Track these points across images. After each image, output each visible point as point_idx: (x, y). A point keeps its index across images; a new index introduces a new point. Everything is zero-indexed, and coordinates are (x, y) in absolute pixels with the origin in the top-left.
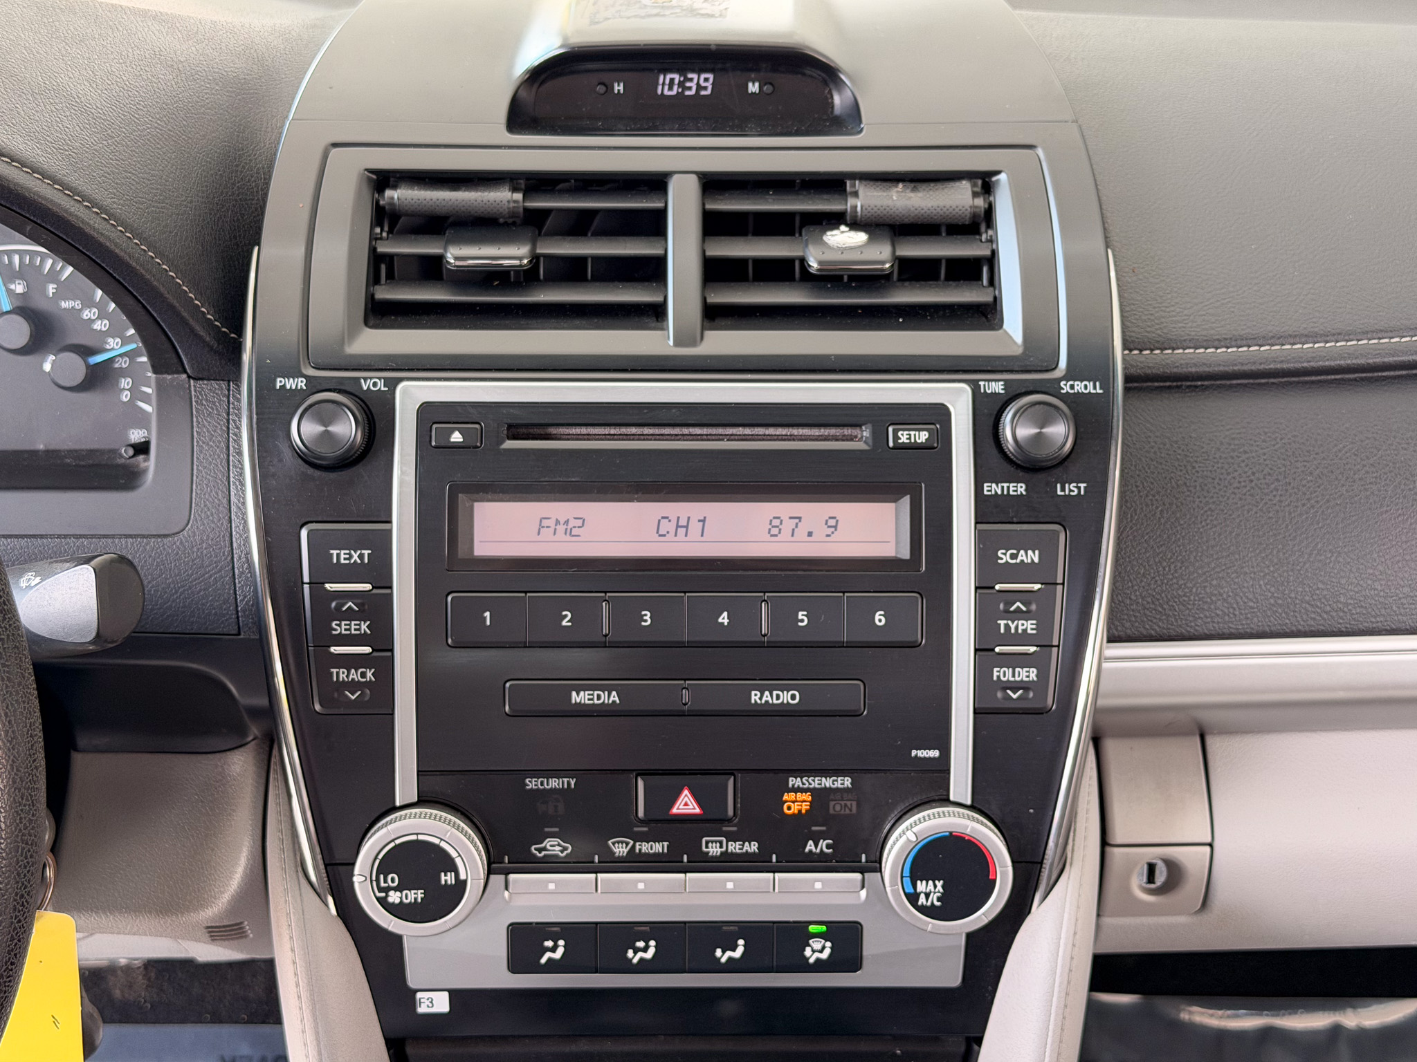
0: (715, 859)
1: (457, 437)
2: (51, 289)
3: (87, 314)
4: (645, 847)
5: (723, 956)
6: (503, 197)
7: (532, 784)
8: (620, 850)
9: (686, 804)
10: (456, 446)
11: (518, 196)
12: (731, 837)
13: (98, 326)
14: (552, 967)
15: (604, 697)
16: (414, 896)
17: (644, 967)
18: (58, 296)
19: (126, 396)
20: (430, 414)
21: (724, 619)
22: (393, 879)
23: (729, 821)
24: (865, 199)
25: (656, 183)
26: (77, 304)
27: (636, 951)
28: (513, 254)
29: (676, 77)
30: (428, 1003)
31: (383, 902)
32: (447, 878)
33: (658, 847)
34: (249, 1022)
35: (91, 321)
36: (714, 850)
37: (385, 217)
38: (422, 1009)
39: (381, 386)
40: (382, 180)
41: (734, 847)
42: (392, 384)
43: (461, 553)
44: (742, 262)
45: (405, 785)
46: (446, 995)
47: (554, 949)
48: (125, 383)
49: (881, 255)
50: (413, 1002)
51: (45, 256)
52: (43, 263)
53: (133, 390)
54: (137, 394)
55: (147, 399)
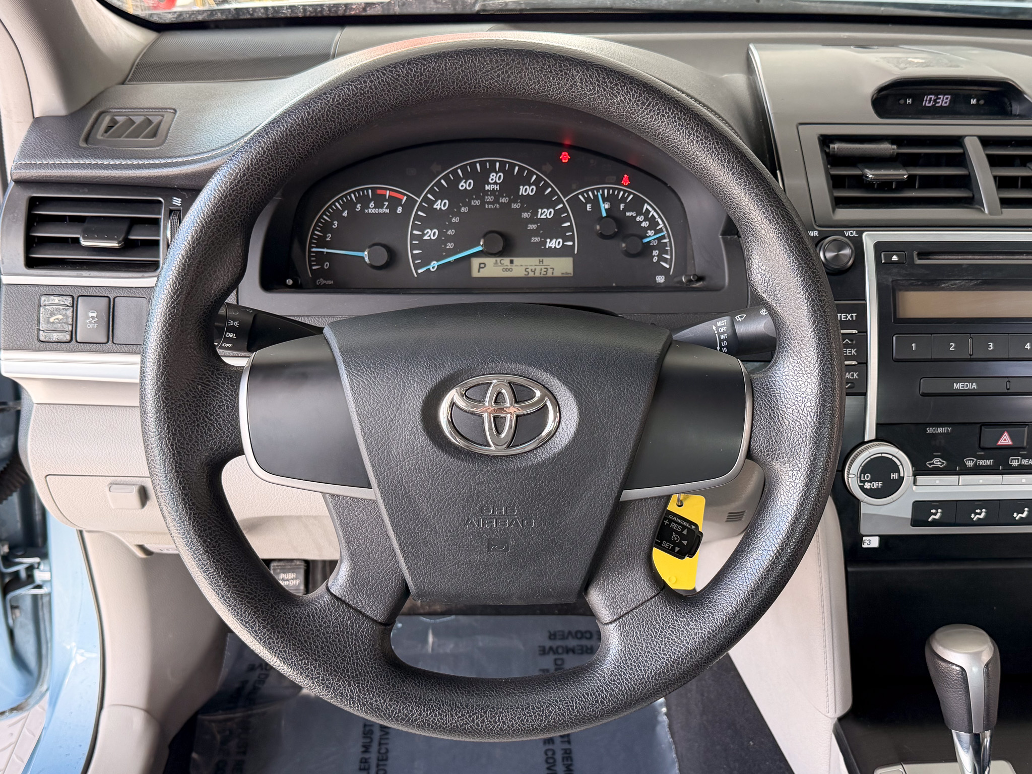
0: (1015, 468)
1: (895, 258)
2: (622, 206)
3: (638, 219)
4: (982, 462)
5: (1017, 516)
6: (887, 148)
7: (930, 430)
8: (970, 464)
9: (1005, 440)
10: (895, 263)
11: (895, 147)
12: (1024, 457)
13: (643, 224)
14: (935, 523)
15: (970, 385)
16: (877, 485)
17: (980, 523)
18: (625, 210)
19: (655, 259)
20: (879, 247)
21: (1028, 346)
22: (868, 476)
23: (1023, 448)
25: (957, 141)
26: (634, 214)
27: (976, 514)
28: (903, 174)
29: (933, 97)
30: (868, 542)
31: (862, 488)
32: (894, 476)
33: (988, 462)
35: (641, 222)
36: (1015, 463)
38: (865, 546)
39: (855, 234)
40: (825, 140)
41: (1025, 462)
42: (860, 233)
43: (898, 317)
44: (1013, 178)
45: (870, 432)
46: (877, 538)
47: (935, 514)
48: (655, 253)
50: (861, 542)
51: (620, 190)
52: (618, 193)
53: (659, 256)
54: (661, 258)
55: (665, 260)
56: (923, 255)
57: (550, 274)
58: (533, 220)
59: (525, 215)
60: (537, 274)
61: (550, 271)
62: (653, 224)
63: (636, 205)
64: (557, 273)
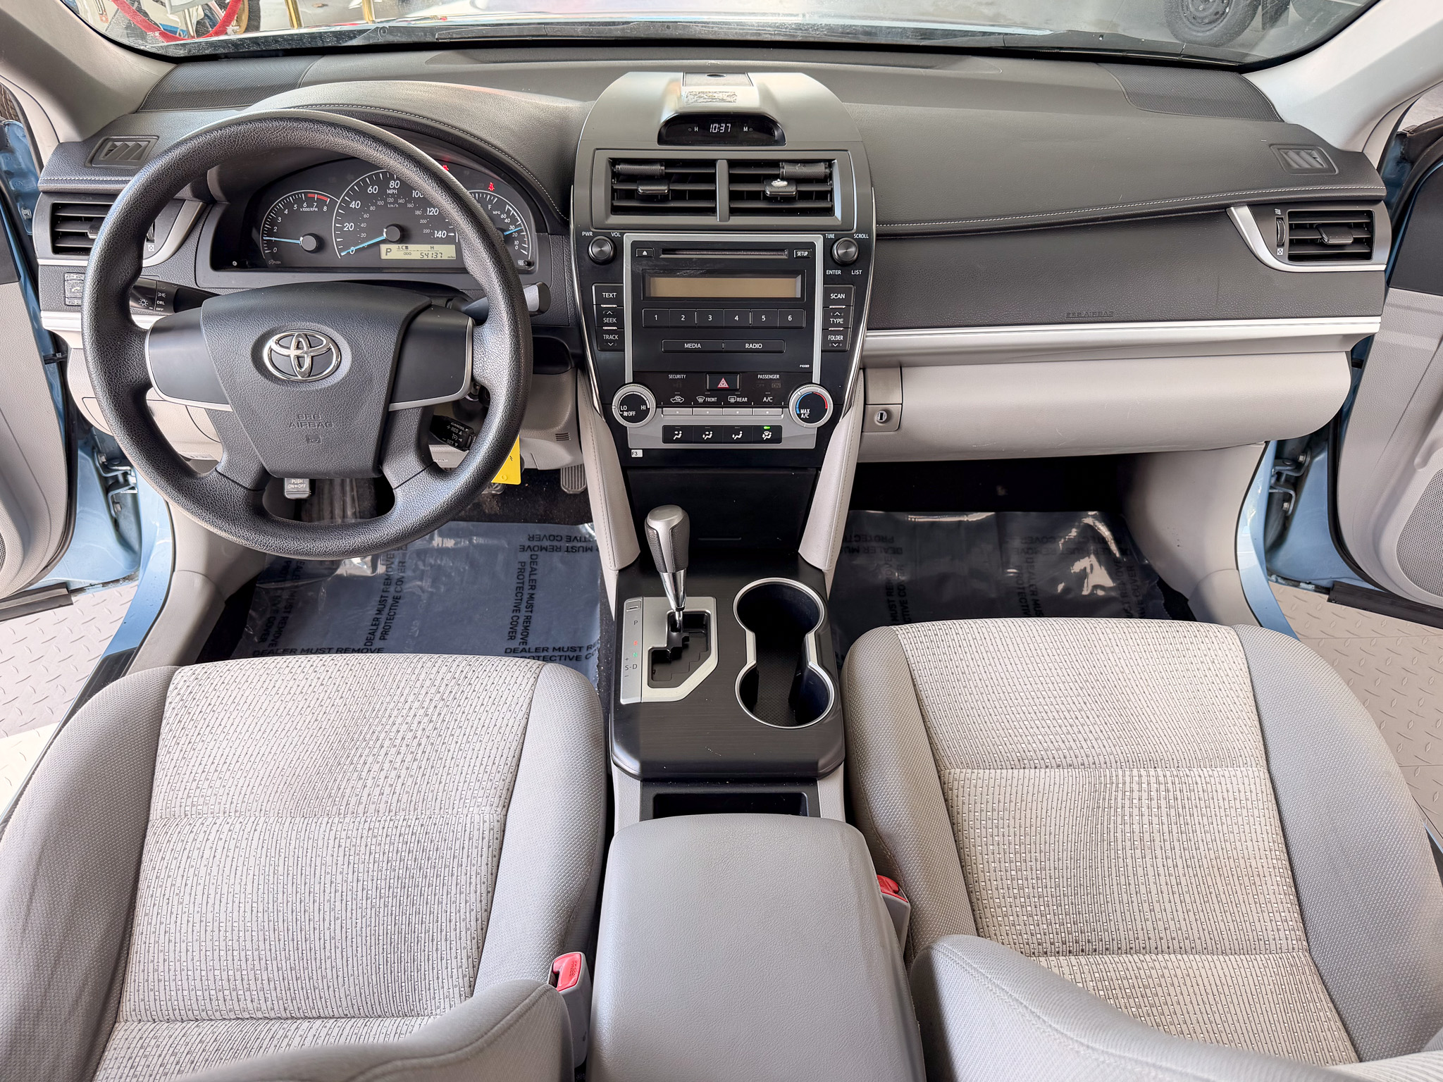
0: (732, 404)
1: (645, 253)
2: (490, 207)
3: (502, 216)
4: (709, 400)
5: (735, 437)
6: (658, 168)
7: (671, 376)
8: (701, 400)
9: (723, 384)
10: (645, 256)
11: (663, 168)
12: (738, 396)
13: (506, 221)
14: (678, 441)
15: (696, 345)
16: (632, 413)
17: (708, 441)
18: (492, 209)
19: (517, 248)
20: (636, 245)
21: (737, 318)
22: (625, 407)
23: (737, 390)
24: (787, 169)
25: (712, 163)
26: (499, 213)
27: (706, 435)
28: (663, 188)
29: (717, 124)
30: (635, 453)
31: (622, 415)
32: (643, 407)
33: (713, 399)
34: (538, 522)
35: (504, 219)
36: (732, 400)
37: (615, 175)
38: (633, 456)
39: (618, 235)
40: (614, 162)
41: (739, 400)
42: (622, 234)
43: (647, 295)
44: (742, 192)
45: (629, 376)
46: (641, 451)
47: (678, 435)
48: (516, 243)
49: (792, 189)
50: (630, 453)
51: (487, 194)
52: (486, 197)
53: (520, 245)
54: (521, 247)
55: (524, 249)
56: (666, 251)
57: (439, 258)
58: (424, 216)
59: (418, 213)
60: (430, 258)
61: (439, 255)
62: (514, 221)
63: (500, 206)
64: (445, 257)
